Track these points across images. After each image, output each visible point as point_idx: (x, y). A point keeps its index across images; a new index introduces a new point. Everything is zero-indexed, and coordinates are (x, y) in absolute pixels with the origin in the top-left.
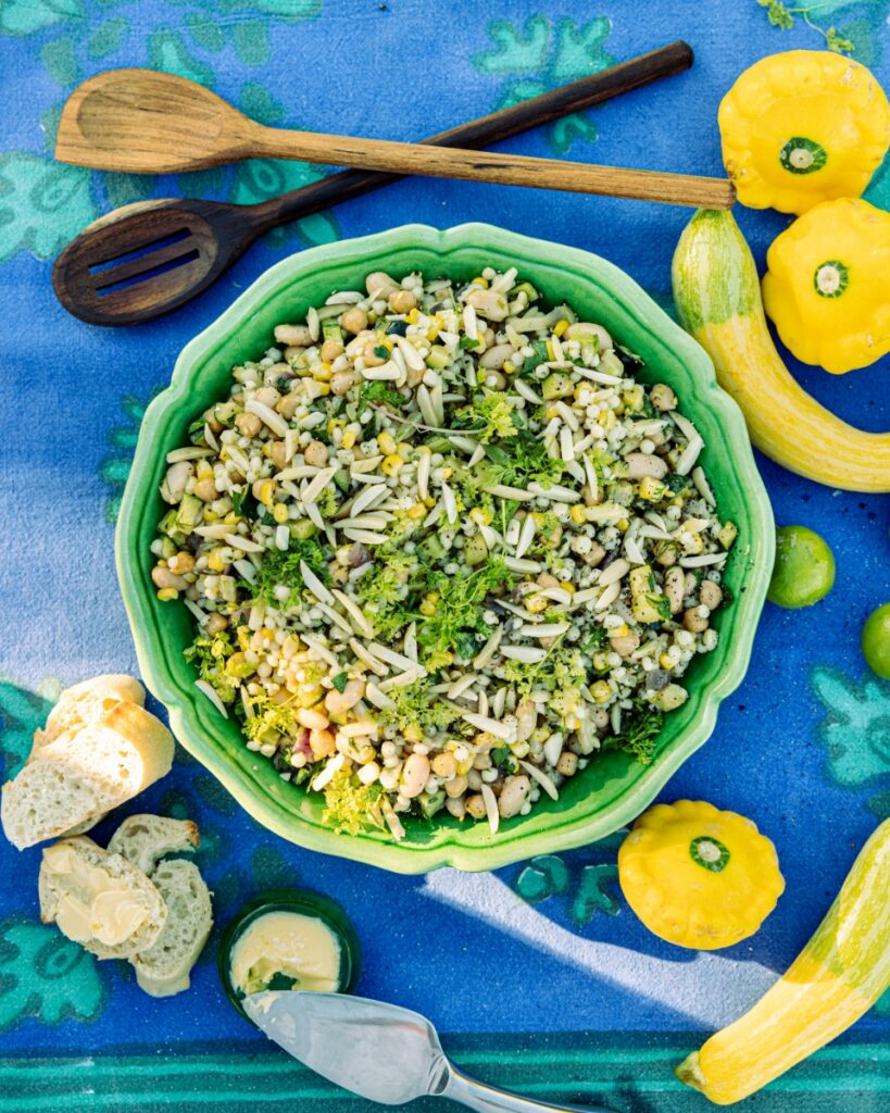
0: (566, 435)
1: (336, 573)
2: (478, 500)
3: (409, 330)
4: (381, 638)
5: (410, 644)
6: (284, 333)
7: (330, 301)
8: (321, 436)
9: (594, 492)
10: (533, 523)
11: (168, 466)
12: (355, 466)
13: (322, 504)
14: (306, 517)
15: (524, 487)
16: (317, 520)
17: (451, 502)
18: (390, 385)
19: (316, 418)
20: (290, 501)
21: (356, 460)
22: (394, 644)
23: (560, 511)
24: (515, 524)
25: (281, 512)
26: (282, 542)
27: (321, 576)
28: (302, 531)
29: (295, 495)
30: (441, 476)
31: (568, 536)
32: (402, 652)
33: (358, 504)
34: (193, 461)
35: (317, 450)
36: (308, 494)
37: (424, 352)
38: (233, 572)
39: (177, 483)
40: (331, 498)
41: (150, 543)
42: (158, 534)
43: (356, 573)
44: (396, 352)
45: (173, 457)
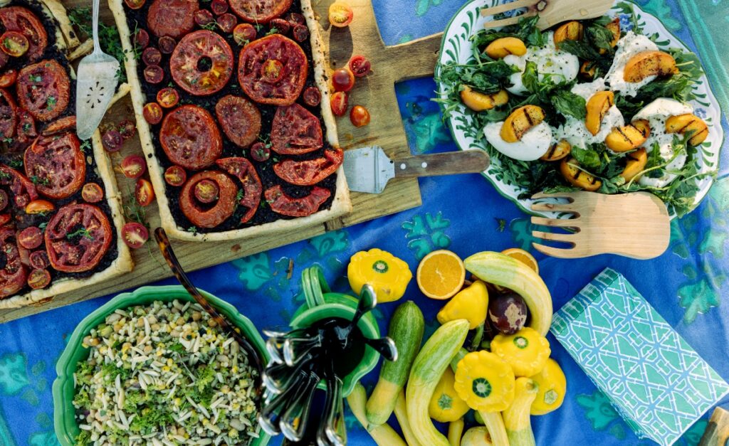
0: (221, 399)
1: (126, 384)
2: (182, 396)
3: (204, 335)
4: (124, 411)
5: (131, 418)
6: (175, 303)
7: (196, 304)
8: (154, 345)
9: (215, 421)
10: (191, 414)
11: (114, 312)
12: (155, 362)
13: (138, 364)
14: (131, 363)
15: (197, 403)
16: (133, 367)
17: (172, 393)
18: (184, 348)
19: (157, 339)
20: (129, 355)
21: (157, 360)
22: (127, 415)
23: (201, 417)
24: (186, 411)
25: (125, 357)
26: (119, 365)
27: (122, 381)
28: (126, 366)
29: (132, 355)
30: (177, 382)
31: (198, 426)
32: (127, 418)
33: (148, 372)
34: (122, 316)
35: (149, 349)
36: (136, 359)
37: (201, 346)
38: (104, 356)
39: (112, 319)
40: (142, 365)
41: (92, 328)
42: (96, 328)
43: (132, 388)
44: (193, 340)
45: (118, 311)
